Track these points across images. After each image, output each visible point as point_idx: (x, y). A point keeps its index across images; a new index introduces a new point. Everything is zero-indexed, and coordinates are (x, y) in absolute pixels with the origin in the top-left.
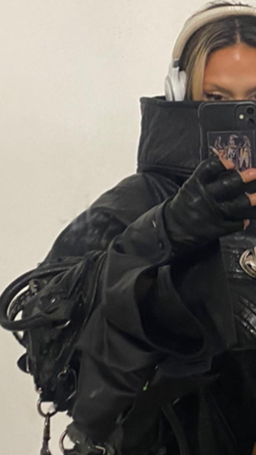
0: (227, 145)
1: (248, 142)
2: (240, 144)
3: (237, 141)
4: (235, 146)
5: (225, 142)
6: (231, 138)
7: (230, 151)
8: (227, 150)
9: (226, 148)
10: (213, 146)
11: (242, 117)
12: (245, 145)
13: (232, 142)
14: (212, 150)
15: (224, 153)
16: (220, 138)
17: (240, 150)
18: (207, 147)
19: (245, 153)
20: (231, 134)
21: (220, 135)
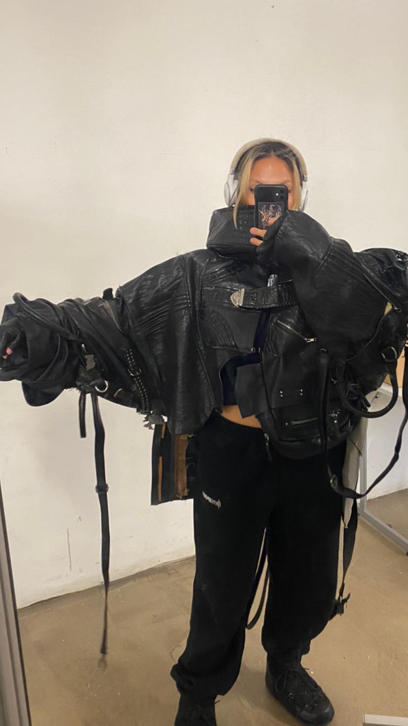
0: (268, 210)
1: (280, 209)
2: (276, 210)
3: (274, 208)
4: (273, 211)
5: (268, 208)
6: (271, 206)
7: (270, 213)
8: (269, 213)
9: (268, 211)
10: (261, 210)
11: (277, 195)
12: (278, 210)
13: (271, 208)
14: (260, 213)
15: (267, 214)
16: (265, 206)
17: (275, 213)
18: (258, 210)
19: (278, 215)
20: (272, 204)
21: (265, 204)
